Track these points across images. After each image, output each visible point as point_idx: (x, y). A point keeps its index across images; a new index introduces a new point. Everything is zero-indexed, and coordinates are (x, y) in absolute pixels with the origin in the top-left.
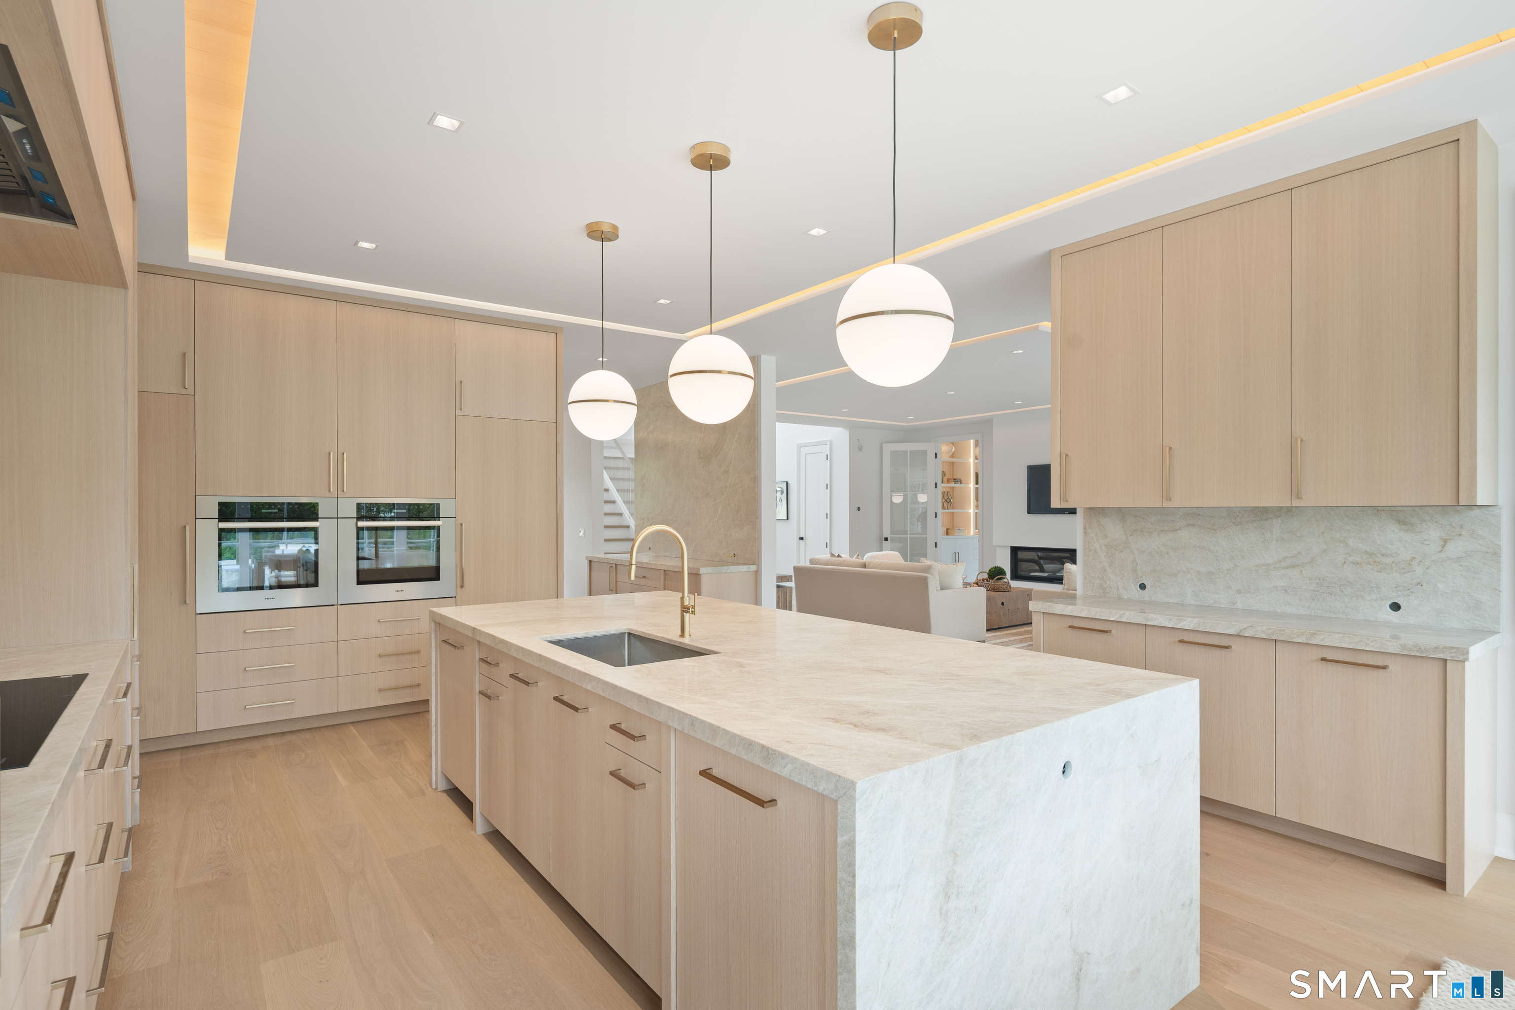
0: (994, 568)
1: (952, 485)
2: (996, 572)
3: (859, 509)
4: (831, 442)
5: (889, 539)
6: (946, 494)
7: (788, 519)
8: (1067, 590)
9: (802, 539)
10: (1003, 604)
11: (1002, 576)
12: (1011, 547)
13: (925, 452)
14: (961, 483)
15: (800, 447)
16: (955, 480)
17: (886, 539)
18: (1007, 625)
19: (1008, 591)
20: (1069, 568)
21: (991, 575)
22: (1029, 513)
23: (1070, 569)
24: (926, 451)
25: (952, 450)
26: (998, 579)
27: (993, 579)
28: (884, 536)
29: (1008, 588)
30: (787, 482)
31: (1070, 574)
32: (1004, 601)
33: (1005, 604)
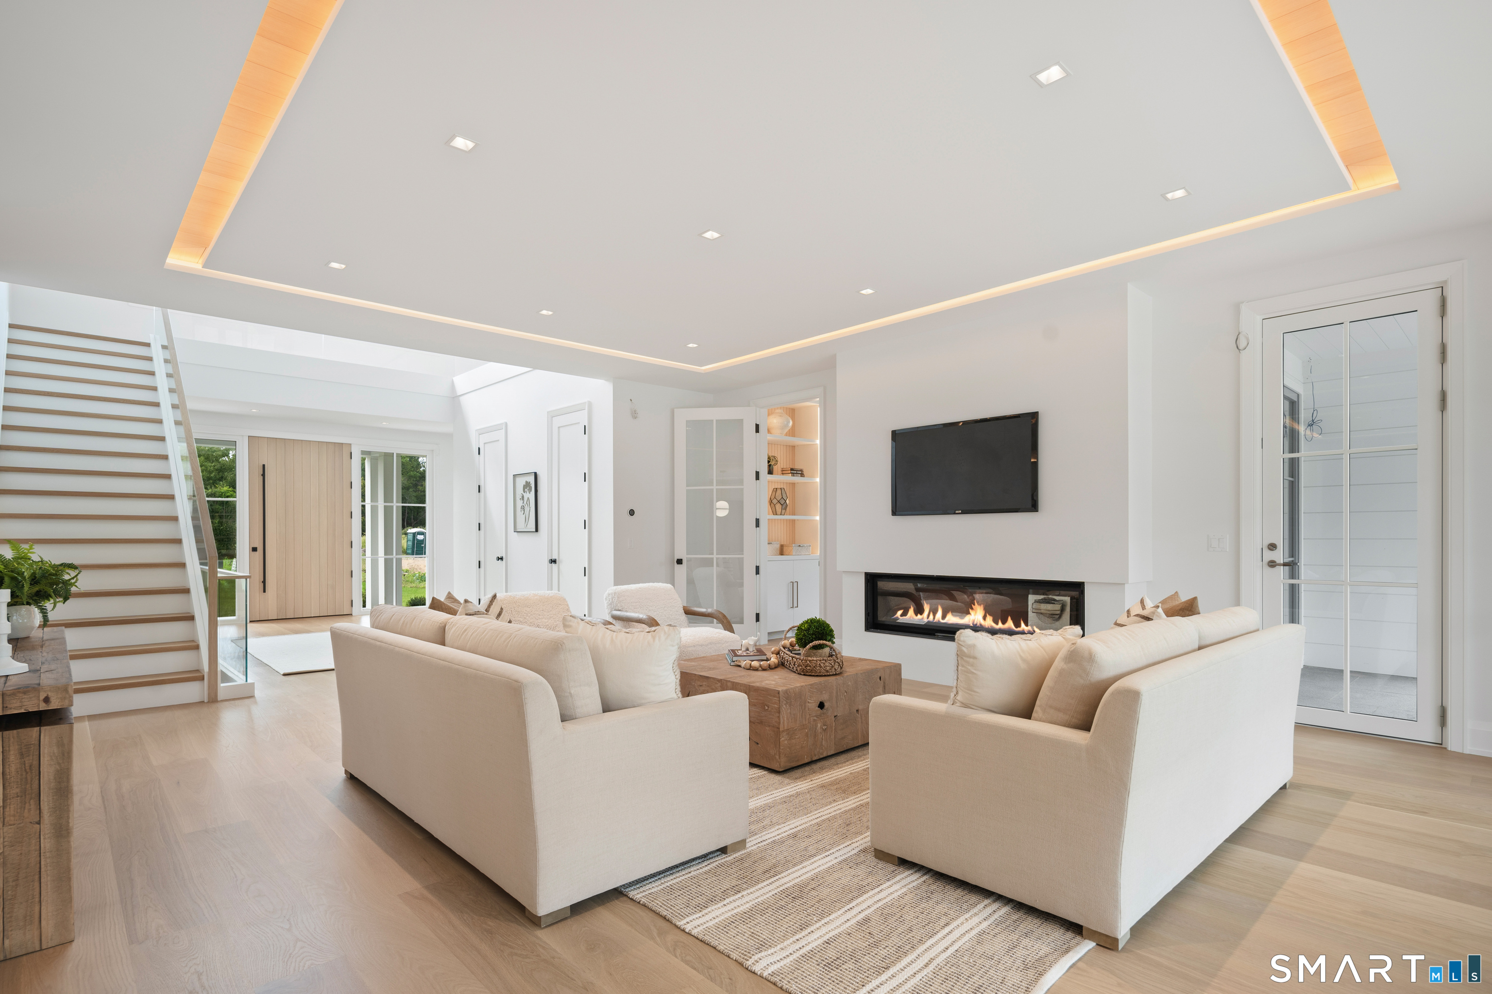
0: (807, 622)
1: (789, 478)
2: (811, 632)
3: (632, 512)
4: (590, 404)
5: (684, 562)
6: (779, 492)
7: (537, 530)
8: (965, 706)
9: (553, 561)
10: (821, 705)
11: (821, 642)
12: (865, 573)
13: (740, 422)
14: (802, 475)
15: (552, 415)
16: (792, 469)
17: (680, 562)
18: (832, 752)
19: (836, 674)
20: (970, 642)
21: (801, 639)
22: (894, 513)
23: (974, 646)
24: (742, 420)
25: (787, 425)
26: (816, 648)
27: (804, 645)
28: (677, 557)
29: (836, 667)
30: (536, 474)
31: (971, 660)
32: (824, 697)
33: (826, 705)
